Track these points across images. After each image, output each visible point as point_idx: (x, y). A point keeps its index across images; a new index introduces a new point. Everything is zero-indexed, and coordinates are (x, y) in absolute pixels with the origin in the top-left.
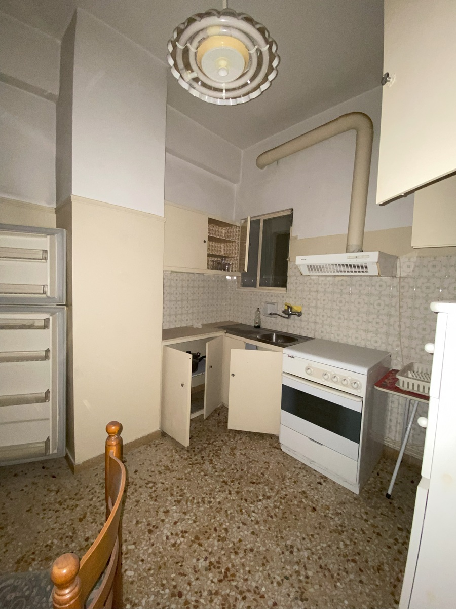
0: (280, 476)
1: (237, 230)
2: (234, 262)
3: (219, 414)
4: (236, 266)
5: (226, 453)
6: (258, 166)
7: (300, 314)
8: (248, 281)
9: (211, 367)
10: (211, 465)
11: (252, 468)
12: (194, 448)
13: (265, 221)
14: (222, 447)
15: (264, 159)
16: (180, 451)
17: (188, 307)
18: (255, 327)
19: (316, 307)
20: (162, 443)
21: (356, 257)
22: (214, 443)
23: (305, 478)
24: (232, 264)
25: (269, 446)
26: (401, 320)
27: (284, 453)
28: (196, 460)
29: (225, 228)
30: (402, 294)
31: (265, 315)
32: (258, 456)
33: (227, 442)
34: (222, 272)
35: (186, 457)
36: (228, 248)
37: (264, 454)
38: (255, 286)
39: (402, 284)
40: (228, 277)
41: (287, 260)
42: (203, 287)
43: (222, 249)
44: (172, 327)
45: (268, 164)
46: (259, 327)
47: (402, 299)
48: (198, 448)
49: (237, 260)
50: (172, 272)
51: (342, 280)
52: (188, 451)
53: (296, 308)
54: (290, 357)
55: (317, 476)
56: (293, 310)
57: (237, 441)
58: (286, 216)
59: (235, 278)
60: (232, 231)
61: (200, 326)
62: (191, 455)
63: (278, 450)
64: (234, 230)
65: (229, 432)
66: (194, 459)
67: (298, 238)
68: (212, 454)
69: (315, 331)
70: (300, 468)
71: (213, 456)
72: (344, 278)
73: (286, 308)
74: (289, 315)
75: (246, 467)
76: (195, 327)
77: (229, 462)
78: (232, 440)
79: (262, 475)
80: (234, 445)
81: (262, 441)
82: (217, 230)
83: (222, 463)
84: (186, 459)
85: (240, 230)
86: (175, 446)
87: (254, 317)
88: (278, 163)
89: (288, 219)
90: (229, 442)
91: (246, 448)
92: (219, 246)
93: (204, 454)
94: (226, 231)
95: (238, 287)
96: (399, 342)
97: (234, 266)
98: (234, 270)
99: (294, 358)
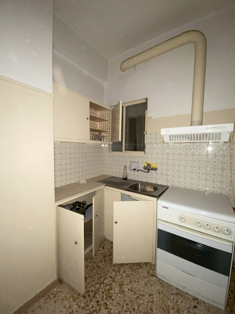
0: (165, 308)
1: (108, 113)
2: (107, 135)
3: (103, 248)
4: (109, 138)
5: (116, 291)
6: (121, 70)
7: (156, 169)
8: (116, 147)
9: (97, 216)
10: (107, 311)
11: (141, 304)
12: (89, 292)
13: (127, 107)
14: (111, 284)
15: (126, 65)
16: (77, 298)
17: (75, 168)
18: (123, 179)
19: (167, 164)
20: (60, 292)
21: (214, 128)
22: (105, 281)
23: (183, 304)
24: (106, 136)
25: (147, 275)
26: (232, 172)
27: (160, 279)
28: (93, 307)
29: (100, 112)
30: (232, 154)
31: (130, 169)
32: (142, 288)
33: (114, 278)
34: (99, 142)
35: (83, 305)
36: (102, 126)
37: (146, 285)
38: (122, 151)
39: (232, 147)
40: (103, 145)
41: (144, 133)
42: (86, 153)
43: (98, 125)
44: (64, 184)
45: (128, 69)
46: (126, 179)
47: (232, 158)
48: (92, 291)
49: (109, 133)
50: (61, 142)
51: (187, 145)
52: (84, 297)
53: (153, 166)
54: (164, 207)
55: (191, 299)
56: (151, 167)
57: (122, 275)
58: (141, 104)
59: (107, 145)
60: (104, 113)
61: (85, 182)
62: (87, 302)
63: (154, 278)
64: (106, 113)
65: (114, 266)
66: (90, 306)
67: (152, 118)
68: (105, 297)
69: (167, 181)
70: (176, 294)
71: (106, 299)
72: (188, 144)
73: (146, 165)
74: (149, 170)
75: (136, 305)
76: (81, 183)
77: (121, 303)
78: (118, 275)
79: (150, 311)
80: (121, 280)
81: (140, 270)
82: (94, 113)
83: (115, 305)
84: (83, 308)
85: (111, 112)
86: (72, 293)
87: (122, 171)
88: (135, 68)
89: (144, 106)
90: (116, 277)
91: (131, 282)
92: (96, 124)
93: (99, 297)
94: (100, 114)
95: (109, 152)
96: (231, 188)
97: (107, 138)
98: (107, 140)
99: (168, 208)
